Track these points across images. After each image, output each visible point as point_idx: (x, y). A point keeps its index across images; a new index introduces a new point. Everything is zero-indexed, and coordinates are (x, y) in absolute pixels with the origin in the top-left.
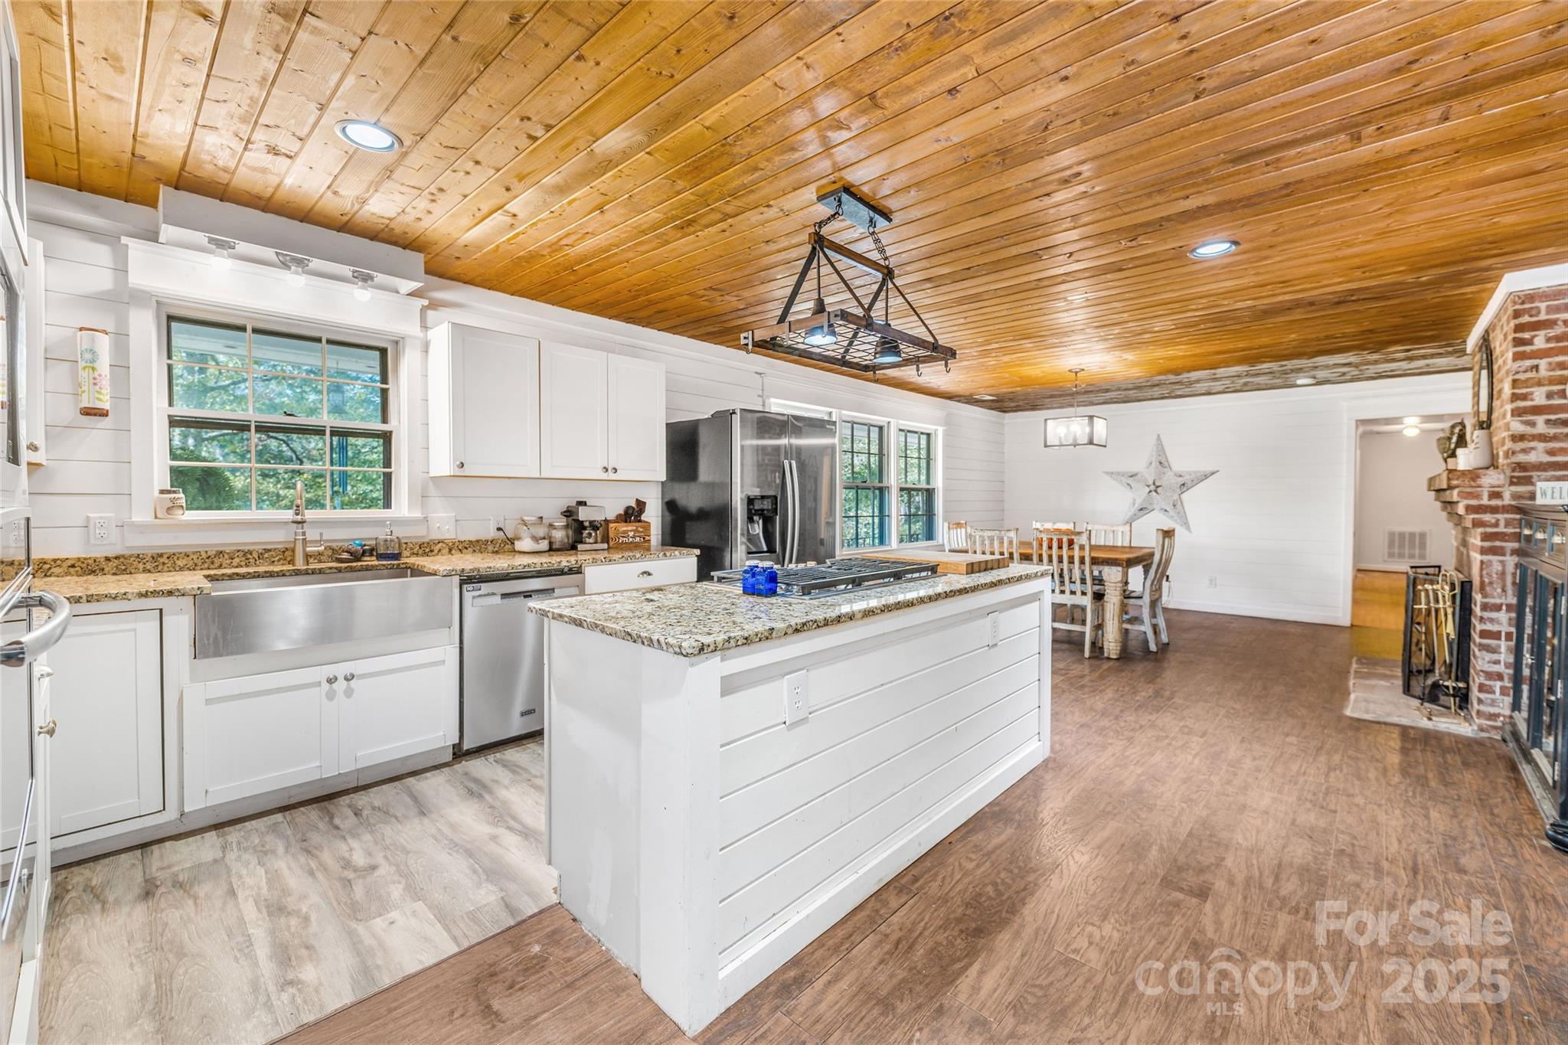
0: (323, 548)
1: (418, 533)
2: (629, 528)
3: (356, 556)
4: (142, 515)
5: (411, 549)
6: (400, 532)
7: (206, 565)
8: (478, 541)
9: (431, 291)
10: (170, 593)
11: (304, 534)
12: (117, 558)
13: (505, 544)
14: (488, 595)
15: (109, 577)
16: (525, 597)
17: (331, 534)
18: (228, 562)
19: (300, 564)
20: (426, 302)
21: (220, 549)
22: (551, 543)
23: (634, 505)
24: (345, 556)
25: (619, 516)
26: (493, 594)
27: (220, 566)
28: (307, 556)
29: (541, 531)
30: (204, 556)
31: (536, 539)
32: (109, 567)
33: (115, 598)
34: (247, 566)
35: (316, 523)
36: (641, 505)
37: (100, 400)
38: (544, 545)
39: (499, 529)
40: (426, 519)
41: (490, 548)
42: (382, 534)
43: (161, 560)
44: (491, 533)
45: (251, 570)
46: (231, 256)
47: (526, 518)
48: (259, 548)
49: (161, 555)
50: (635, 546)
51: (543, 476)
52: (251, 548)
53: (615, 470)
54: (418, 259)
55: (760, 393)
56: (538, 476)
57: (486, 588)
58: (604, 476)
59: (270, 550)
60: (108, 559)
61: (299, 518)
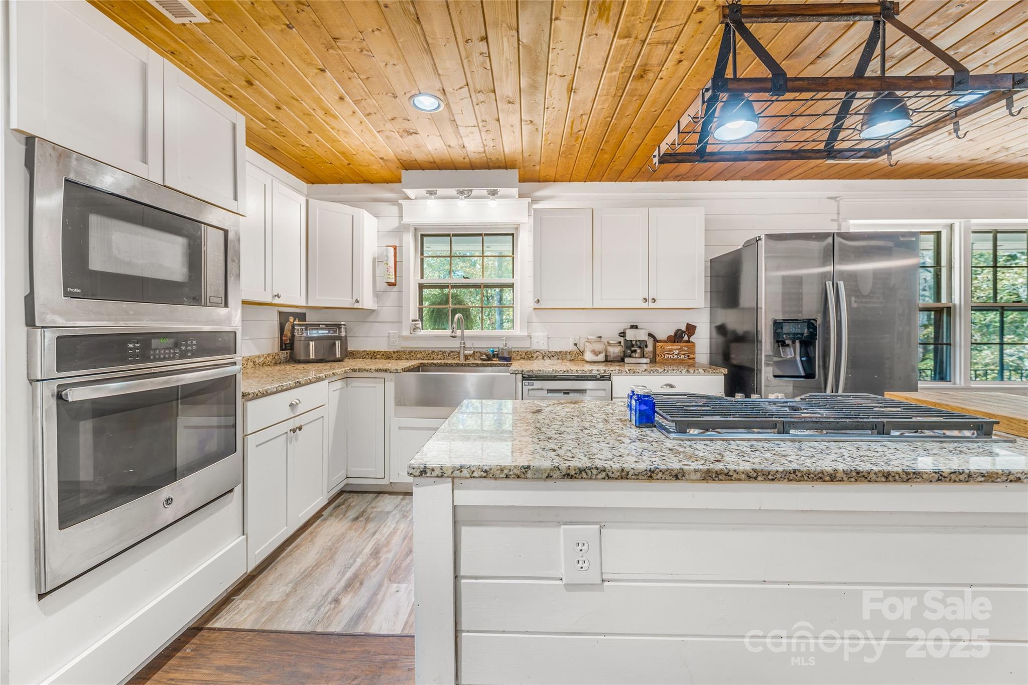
0: (472, 352)
1: (524, 345)
2: (674, 347)
3: (489, 358)
4: (406, 333)
5: (521, 355)
6: (512, 345)
7: (428, 358)
8: (560, 352)
9: (535, 192)
10: (386, 371)
11: (464, 343)
12: (397, 352)
13: (577, 355)
14: (538, 389)
15: (394, 361)
16: (564, 393)
17: (479, 345)
18: (436, 357)
19: (462, 361)
20: (529, 200)
21: (433, 350)
22: (606, 356)
23: (684, 329)
24: (484, 357)
25: (670, 337)
26: (542, 389)
27: (433, 359)
28: (466, 358)
29: (599, 347)
30: (427, 353)
31: (596, 353)
32: (394, 356)
33: (367, 371)
34: (444, 359)
35: (472, 338)
36: (691, 329)
37: (389, 278)
38: (601, 357)
39: (576, 345)
40: (530, 337)
41: (569, 357)
42: (500, 345)
43: (412, 354)
44: (570, 347)
45: (442, 362)
46: (436, 198)
47: (589, 337)
48: (448, 350)
49: (412, 352)
50: (681, 363)
51: (595, 307)
52: (445, 350)
53: (654, 300)
54: (514, 174)
55: (835, 217)
56: (591, 307)
57: (537, 384)
58: (645, 305)
59: (453, 352)
60: (394, 352)
61: (453, 334)
